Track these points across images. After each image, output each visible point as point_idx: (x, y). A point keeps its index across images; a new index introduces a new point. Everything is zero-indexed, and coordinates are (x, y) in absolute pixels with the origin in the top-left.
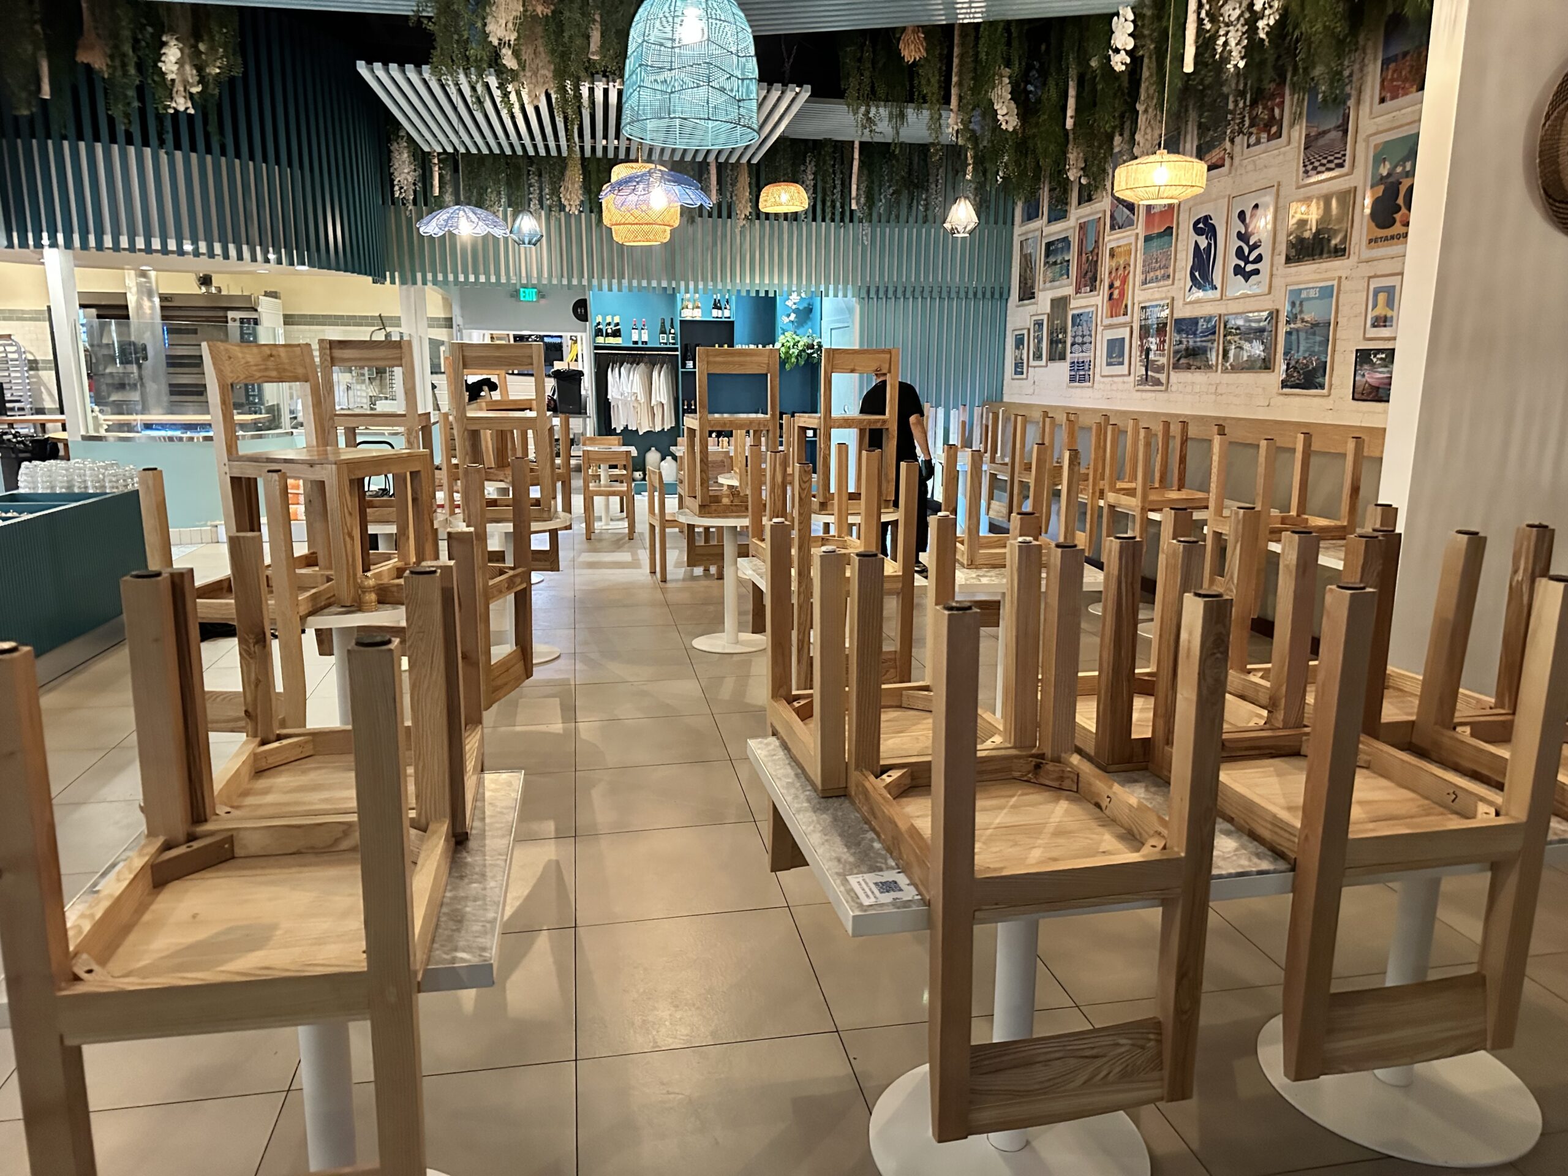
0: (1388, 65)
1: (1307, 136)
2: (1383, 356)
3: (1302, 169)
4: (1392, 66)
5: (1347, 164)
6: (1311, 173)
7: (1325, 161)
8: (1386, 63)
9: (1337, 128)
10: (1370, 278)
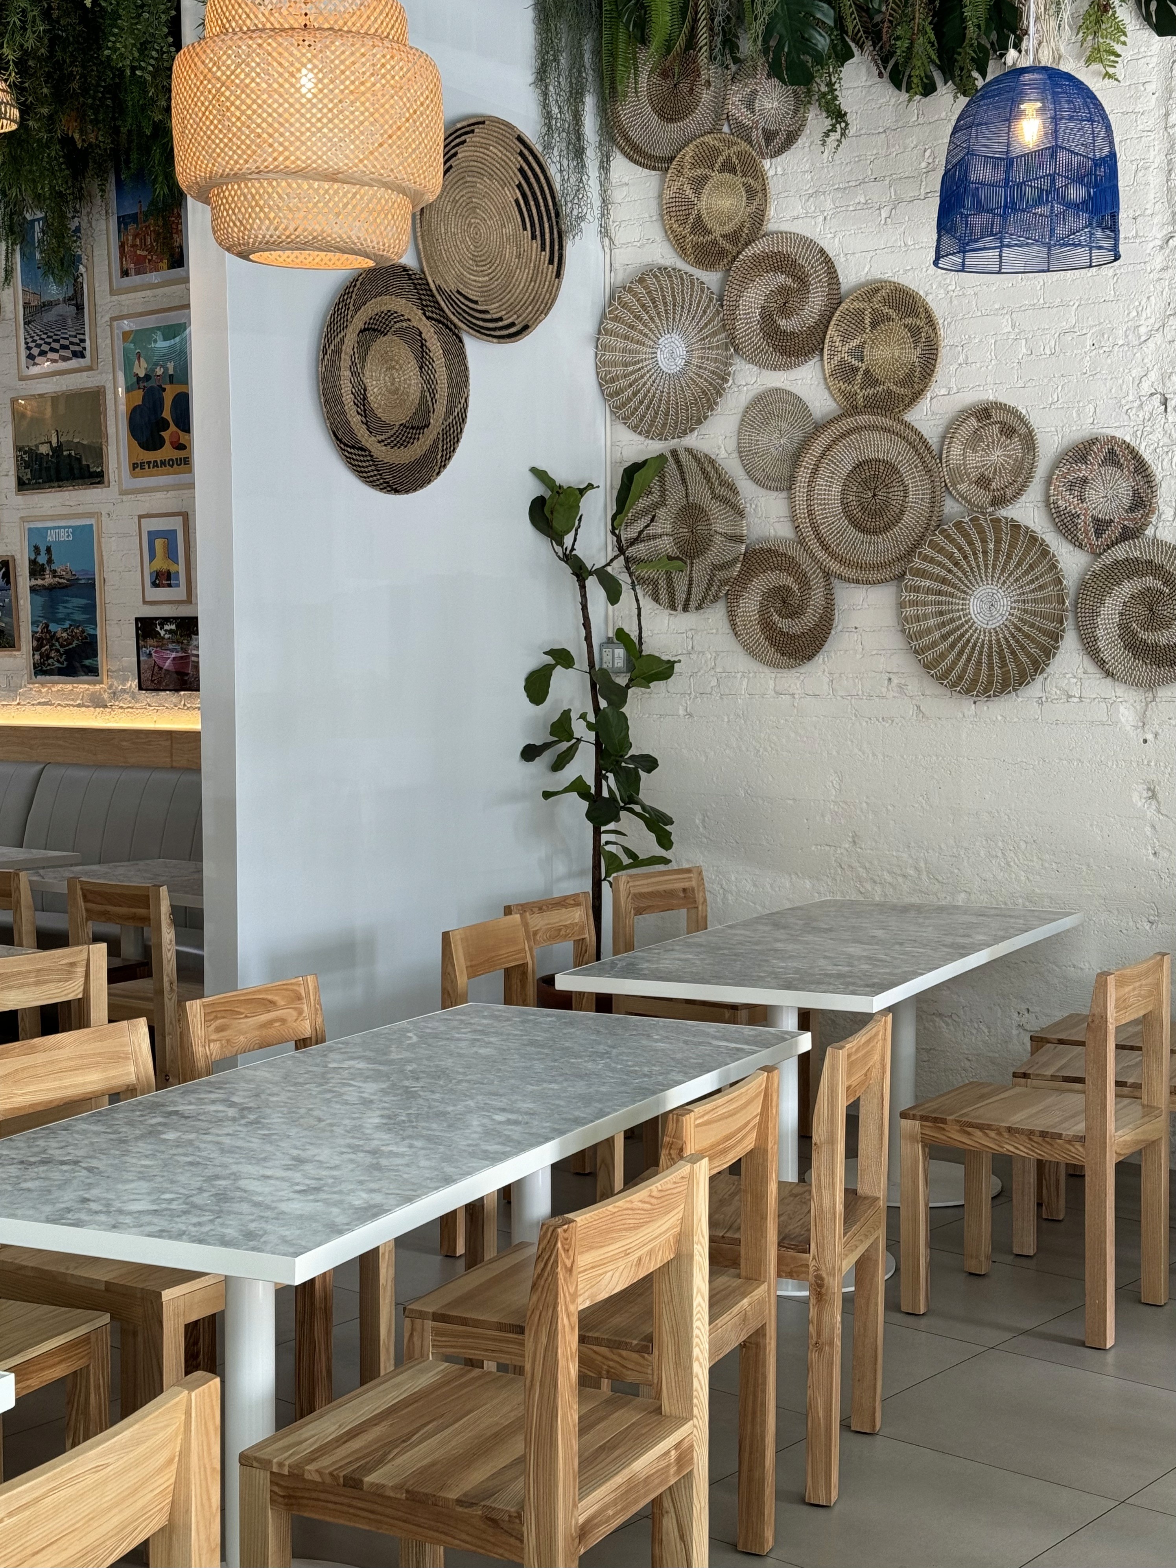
0: (126, 225)
1: (26, 305)
2: (173, 627)
3: (23, 353)
4: (132, 227)
5: (87, 353)
6: (38, 360)
7: (56, 346)
8: (123, 222)
9: (68, 300)
10: (140, 517)
